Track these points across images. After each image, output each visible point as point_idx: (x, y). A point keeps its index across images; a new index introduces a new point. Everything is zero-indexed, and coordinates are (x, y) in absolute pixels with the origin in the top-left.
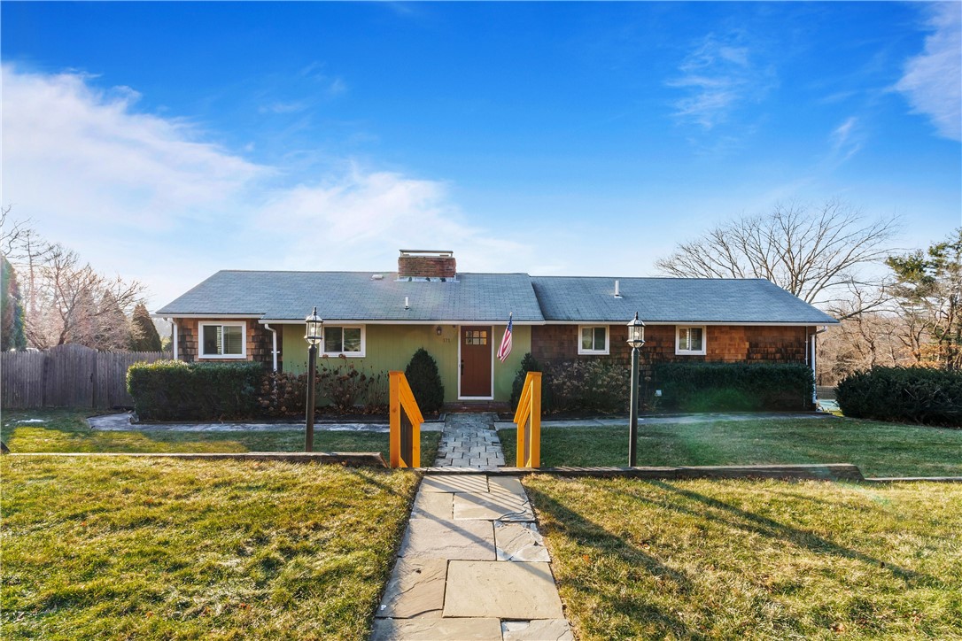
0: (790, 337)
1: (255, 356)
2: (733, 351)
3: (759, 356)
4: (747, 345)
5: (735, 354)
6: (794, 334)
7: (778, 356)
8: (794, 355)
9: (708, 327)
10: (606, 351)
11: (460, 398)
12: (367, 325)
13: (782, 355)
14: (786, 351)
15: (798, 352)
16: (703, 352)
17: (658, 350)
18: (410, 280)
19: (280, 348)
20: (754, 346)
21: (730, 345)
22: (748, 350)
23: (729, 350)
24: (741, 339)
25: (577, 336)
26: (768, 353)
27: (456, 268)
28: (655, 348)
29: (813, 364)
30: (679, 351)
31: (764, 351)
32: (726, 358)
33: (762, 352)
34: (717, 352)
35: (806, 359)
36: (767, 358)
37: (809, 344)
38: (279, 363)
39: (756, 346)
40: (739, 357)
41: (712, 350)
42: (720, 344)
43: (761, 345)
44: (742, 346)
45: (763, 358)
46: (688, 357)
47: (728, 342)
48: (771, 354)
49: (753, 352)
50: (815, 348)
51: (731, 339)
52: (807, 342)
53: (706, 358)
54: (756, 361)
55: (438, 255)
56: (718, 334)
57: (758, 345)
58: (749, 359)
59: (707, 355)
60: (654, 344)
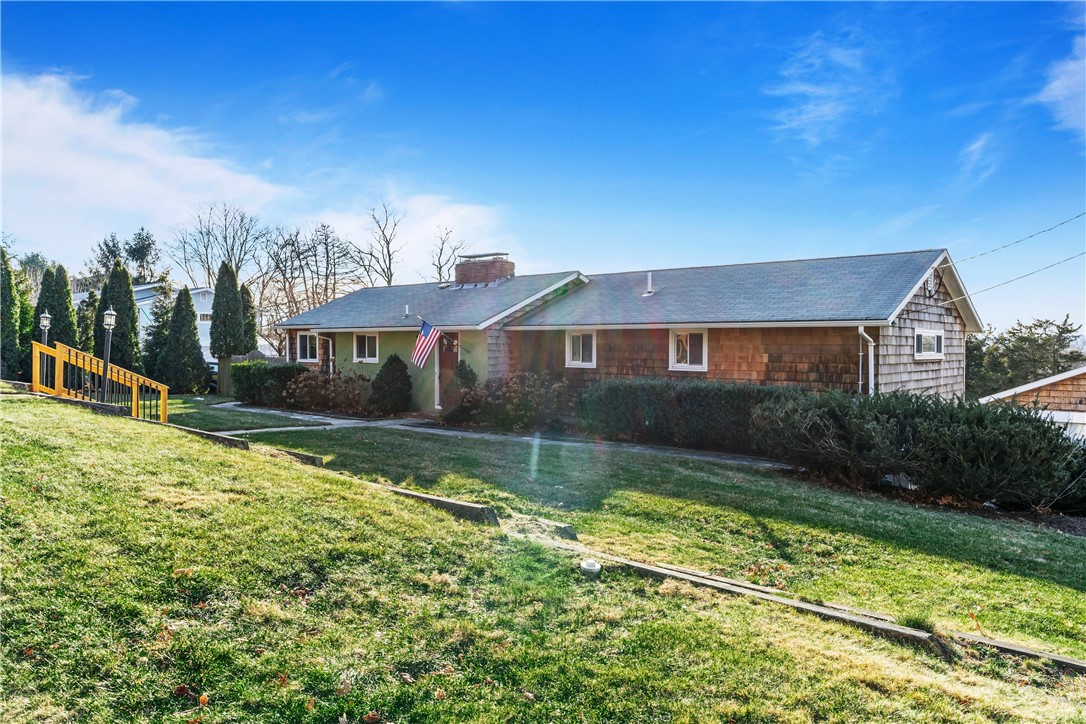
0: (835, 344)
1: (322, 361)
2: (744, 367)
3: (783, 376)
4: (766, 358)
5: (748, 373)
6: (840, 340)
7: (813, 376)
8: (839, 375)
9: (711, 330)
10: (593, 364)
11: (436, 407)
12: (379, 333)
13: (821, 375)
14: (826, 368)
15: (847, 371)
16: (704, 367)
17: (649, 363)
18: (476, 286)
19: (333, 355)
20: (775, 359)
21: (740, 358)
22: (767, 366)
23: (739, 366)
24: (756, 348)
25: (564, 345)
26: (796, 371)
27: (515, 271)
28: (645, 360)
29: (871, 392)
30: (674, 366)
31: (791, 367)
32: (735, 377)
33: (787, 370)
34: (722, 368)
35: (860, 383)
36: (795, 380)
37: (866, 357)
38: (334, 366)
39: (779, 359)
40: (754, 376)
41: (716, 366)
42: (726, 357)
43: (787, 358)
44: (758, 359)
45: (788, 379)
46: (685, 374)
47: (738, 354)
48: (803, 373)
49: (774, 369)
50: (877, 365)
51: (741, 349)
52: (861, 354)
53: (708, 376)
54: (779, 383)
55: (491, 258)
56: (724, 342)
57: (781, 357)
58: (769, 379)
59: (709, 372)
60: (644, 355)
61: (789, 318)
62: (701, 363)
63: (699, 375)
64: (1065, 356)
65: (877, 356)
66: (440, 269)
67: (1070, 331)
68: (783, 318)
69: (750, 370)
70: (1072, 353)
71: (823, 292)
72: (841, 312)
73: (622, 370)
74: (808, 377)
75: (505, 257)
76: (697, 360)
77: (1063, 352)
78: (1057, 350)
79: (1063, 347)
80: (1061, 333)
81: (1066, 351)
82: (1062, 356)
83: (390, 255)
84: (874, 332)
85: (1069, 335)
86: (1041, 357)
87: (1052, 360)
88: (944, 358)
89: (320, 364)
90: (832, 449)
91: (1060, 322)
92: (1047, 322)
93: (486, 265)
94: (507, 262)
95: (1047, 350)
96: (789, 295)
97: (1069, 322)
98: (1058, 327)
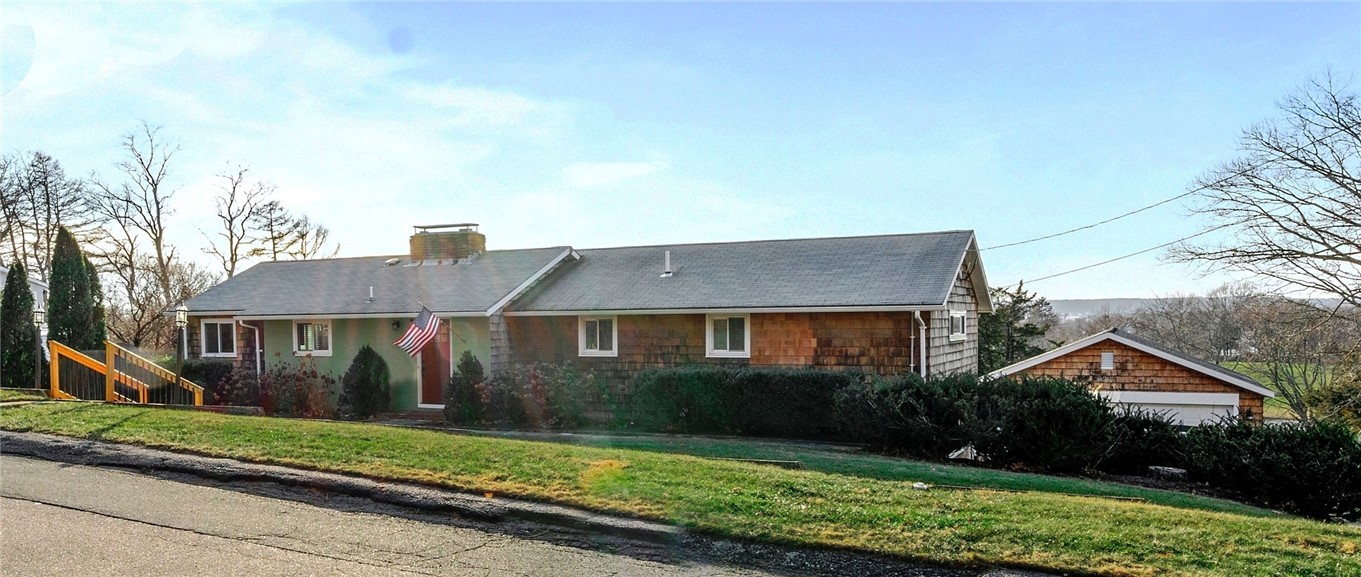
0: (885, 329)
1: (244, 355)
2: (791, 352)
3: (833, 360)
4: (814, 343)
5: (795, 357)
6: (890, 324)
7: (864, 360)
8: (891, 359)
9: (754, 316)
10: (614, 353)
11: (420, 406)
12: (333, 320)
13: (871, 359)
14: (877, 351)
15: (898, 354)
16: (746, 353)
17: (683, 350)
18: (440, 262)
19: (262, 347)
20: (825, 344)
21: (786, 342)
22: (816, 351)
23: (785, 351)
24: (804, 333)
25: (577, 332)
26: (846, 355)
27: (486, 245)
28: (678, 347)
29: (923, 374)
30: (711, 352)
31: (841, 352)
32: (781, 362)
33: (837, 354)
34: (767, 353)
35: (912, 365)
36: (845, 364)
37: (917, 340)
38: (262, 362)
39: (828, 343)
40: (802, 361)
41: (759, 351)
42: (771, 342)
43: (836, 342)
44: (806, 344)
45: (839, 364)
46: (724, 361)
47: (784, 339)
48: (853, 357)
49: (823, 354)
50: (928, 348)
51: (788, 333)
52: (913, 337)
53: (751, 362)
54: (829, 368)
55: (457, 229)
56: (768, 326)
57: (831, 342)
58: (818, 364)
59: (752, 358)
60: (677, 342)
61: (844, 303)
62: (742, 348)
63: (743, 362)
64: (1020, 330)
65: (928, 339)
66: (231, 222)
67: (1025, 301)
68: (838, 302)
69: (797, 355)
70: (1027, 325)
71: (867, 274)
72: (893, 297)
73: (649, 358)
74: (858, 361)
75: (474, 229)
76: (737, 344)
77: (1017, 325)
78: (1011, 323)
79: (1018, 319)
80: (1016, 302)
81: (1021, 324)
82: (1016, 330)
83: (158, 203)
84: (926, 315)
85: (1023, 305)
86: (994, 332)
87: (1005, 334)
88: (966, 338)
89: (241, 358)
90: (925, 424)
91: (1013, 290)
92: (1000, 289)
93: (452, 237)
94: (476, 234)
95: (1001, 323)
96: (831, 277)
97: (1023, 290)
98: (1012, 296)
